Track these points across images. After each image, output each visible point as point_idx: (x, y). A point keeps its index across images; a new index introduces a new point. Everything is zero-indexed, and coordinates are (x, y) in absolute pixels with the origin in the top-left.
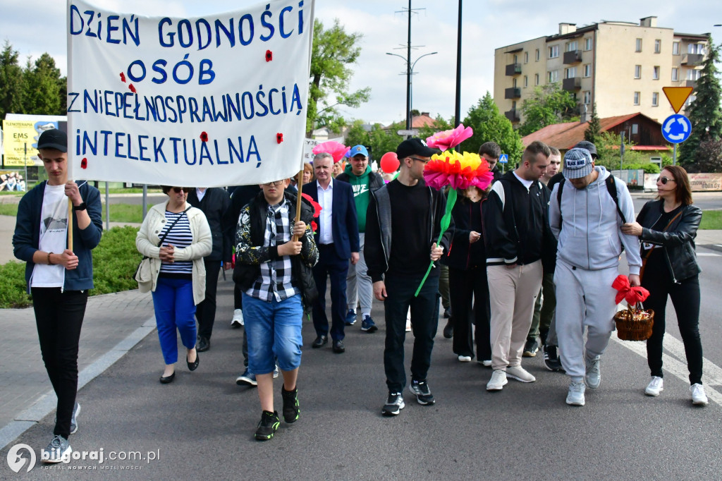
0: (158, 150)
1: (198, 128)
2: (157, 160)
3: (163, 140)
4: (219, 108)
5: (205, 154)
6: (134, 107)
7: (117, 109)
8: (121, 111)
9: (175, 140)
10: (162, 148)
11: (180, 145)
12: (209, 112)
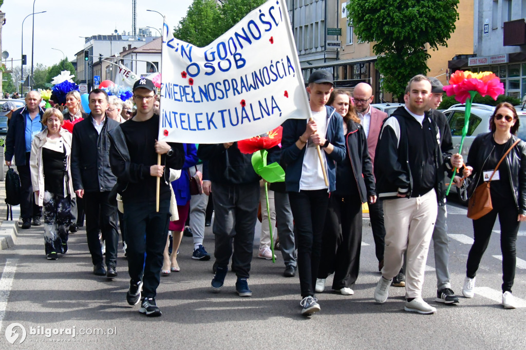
0: (210, 121)
1: (239, 98)
2: (209, 128)
3: (213, 114)
4: (251, 81)
5: (244, 115)
6: (191, 94)
7: (181, 96)
8: (184, 98)
9: (222, 112)
10: (213, 119)
11: (226, 114)
12: (244, 86)
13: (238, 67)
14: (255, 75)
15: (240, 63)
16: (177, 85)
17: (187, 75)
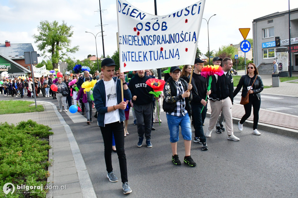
0: (145, 56)
1: (160, 46)
2: (144, 60)
3: (146, 52)
4: (168, 39)
5: (161, 56)
6: (137, 41)
7: (133, 42)
8: (134, 43)
9: (150, 52)
10: (146, 56)
11: (152, 53)
12: (164, 40)
13: (163, 30)
14: (170, 36)
15: (164, 28)
16: (130, 36)
17: (137, 30)
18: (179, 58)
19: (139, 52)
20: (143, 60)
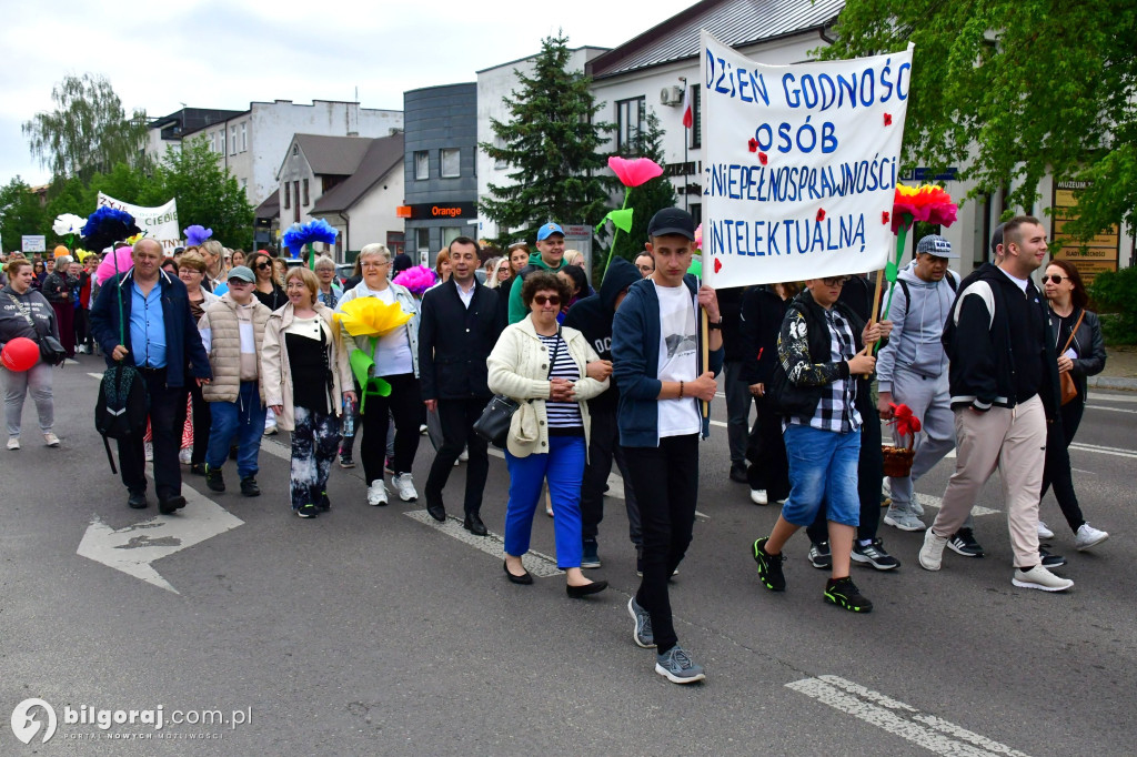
0: (771, 238)
1: (816, 204)
2: (770, 253)
3: (778, 224)
4: (838, 180)
5: (817, 238)
6: (758, 184)
7: (742, 188)
8: (745, 191)
9: (787, 223)
10: (776, 236)
11: (793, 227)
12: (828, 185)
13: (826, 150)
14: (845, 168)
15: (829, 143)
16: (737, 167)
17: (758, 148)
18: (863, 247)
19: (757, 223)
20: (767, 253)
